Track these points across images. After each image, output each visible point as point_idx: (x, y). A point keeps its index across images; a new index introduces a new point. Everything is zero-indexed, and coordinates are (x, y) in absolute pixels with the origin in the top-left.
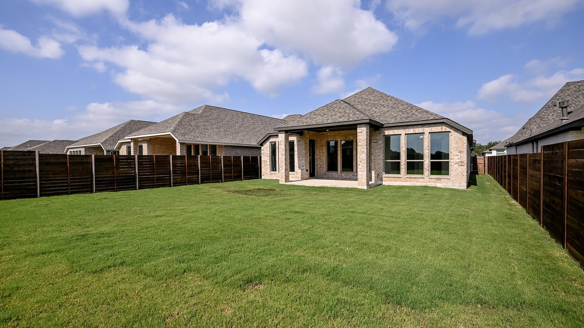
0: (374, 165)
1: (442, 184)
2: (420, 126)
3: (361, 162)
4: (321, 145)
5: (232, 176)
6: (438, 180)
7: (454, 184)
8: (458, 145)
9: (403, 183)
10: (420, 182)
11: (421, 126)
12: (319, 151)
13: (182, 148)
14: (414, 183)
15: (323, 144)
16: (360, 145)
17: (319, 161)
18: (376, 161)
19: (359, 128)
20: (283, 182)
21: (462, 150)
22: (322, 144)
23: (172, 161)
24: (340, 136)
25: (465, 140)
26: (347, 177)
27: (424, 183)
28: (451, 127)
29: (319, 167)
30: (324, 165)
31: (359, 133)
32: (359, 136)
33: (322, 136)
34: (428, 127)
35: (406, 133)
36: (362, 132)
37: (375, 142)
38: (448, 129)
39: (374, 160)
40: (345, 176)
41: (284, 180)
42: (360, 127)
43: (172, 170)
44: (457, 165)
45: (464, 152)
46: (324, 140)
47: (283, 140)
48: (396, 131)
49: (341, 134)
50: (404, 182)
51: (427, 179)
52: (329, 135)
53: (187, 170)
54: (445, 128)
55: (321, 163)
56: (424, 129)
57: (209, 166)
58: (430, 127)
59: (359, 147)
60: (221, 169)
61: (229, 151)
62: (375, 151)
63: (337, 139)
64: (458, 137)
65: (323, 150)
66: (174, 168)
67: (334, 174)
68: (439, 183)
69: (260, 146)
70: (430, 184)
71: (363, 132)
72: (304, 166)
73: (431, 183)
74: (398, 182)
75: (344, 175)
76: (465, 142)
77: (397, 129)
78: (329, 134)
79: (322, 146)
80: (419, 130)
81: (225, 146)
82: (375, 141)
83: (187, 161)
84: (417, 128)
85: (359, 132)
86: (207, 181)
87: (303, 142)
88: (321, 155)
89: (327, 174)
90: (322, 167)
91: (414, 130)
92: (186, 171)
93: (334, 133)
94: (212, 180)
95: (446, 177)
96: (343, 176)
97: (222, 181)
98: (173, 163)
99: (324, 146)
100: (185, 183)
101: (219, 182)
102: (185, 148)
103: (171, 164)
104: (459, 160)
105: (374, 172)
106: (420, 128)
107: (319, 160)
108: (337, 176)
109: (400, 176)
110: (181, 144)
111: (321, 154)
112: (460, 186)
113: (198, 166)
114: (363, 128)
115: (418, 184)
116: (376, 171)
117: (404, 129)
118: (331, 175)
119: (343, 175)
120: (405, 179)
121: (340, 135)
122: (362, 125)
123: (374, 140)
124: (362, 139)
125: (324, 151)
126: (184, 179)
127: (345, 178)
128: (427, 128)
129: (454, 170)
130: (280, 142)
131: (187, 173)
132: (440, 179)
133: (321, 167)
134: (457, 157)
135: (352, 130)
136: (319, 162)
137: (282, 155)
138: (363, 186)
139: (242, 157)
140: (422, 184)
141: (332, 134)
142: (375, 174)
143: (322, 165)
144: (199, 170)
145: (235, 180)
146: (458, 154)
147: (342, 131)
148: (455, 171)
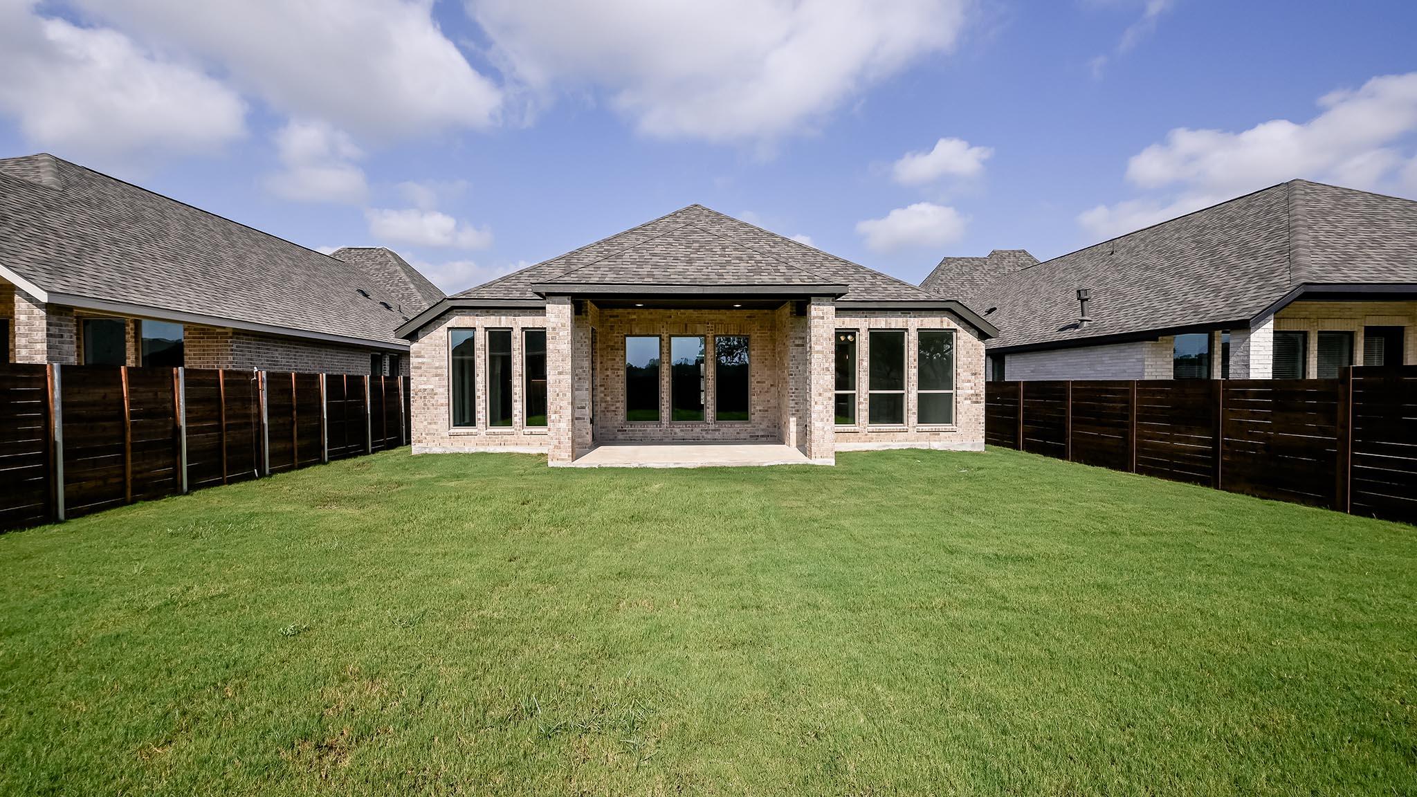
0: (796, 403)
1: (942, 442)
2: (899, 313)
3: (820, 395)
4: (608, 346)
5: (293, 449)
6: (934, 434)
7: (964, 442)
8: (970, 359)
9: (862, 444)
10: (899, 441)
11: (902, 313)
12: (601, 363)
13: (54, 330)
14: (887, 443)
15: (615, 343)
16: (818, 352)
17: (602, 392)
18: (800, 393)
19: (817, 307)
20: (563, 459)
21: (978, 370)
22: (612, 344)
23: (64, 393)
24: (667, 323)
25: (981, 349)
26: (689, 435)
27: (907, 443)
28: (961, 319)
29: (603, 409)
30: (618, 405)
31: (815, 320)
32: (816, 326)
33: (612, 319)
34: (915, 317)
35: (871, 327)
36: (823, 318)
37: (798, 345)
38: (953, 325)
39: (796, 389)
40: (682, 434)
41: (566, 453)
42: (819, 305)
43: (58, 437)
44: (969, 402)
45: (980, 374)
46: (618, 333)
47: (563, 325)
48: (847, 319)
49: (671, 317)
50: (865, 441)
51: (912, 433)
52: (634, 320)
53: (129, 435)
54: (946, 323)
55: (609, 399)
56: (907, 321)
57: (216, 413)
58: (920, 316)
59: (815, 357)
60: (260, 424)
61: (248, 355)
62: (797, 368)
63: (660, 330)
64: (970, 342)
65: (615, 360)
66: (66, 425)
67: (650, 428)
68: (935, 441)
69: (406, 342)
70: (919, 443)
71: (825, 318)
72: (584, 408)
73: (921, 441)
74: (852, 442)
75: (679, 429)
76: (982, 354)
77: (851, 316)
78: (634, 317)
79: (612, 349)
80: (897, 322)
81: (233, 333)
82: (797, 342)
83: (131, 392)
84: (893, 317)
85: (815, 318)
86: (209, 476)
87: (582, 334)
88: (608, 376)
89: (628, 428)
90: (613, 408)
91: (886, 321)
92: (123, 438)
93: (651, 313)
94: (230, 471)
95: (948, 427)
96: (675, 433)
97: (262, 475)
98: (64, 405)
99: (618, 349)
100: (122, 493)
101: (251, 477)
102: (70, 331)
103: (56, 408)
104: (973, 392)
105: (795, 419)
106: (900, 317)
107: (603, 389)
108: (659, 435)
109: (857, 429)
110: (54, 310)
111: (609, 373)
112: (973, 445)
113: (174, 414)
114: (825, 307)
115: (895, 446)
116: (800, 418)
117: (866, 317)
118: (640, 431)
119: (677, 430)
120: (866, 435)
121: (669, 320)
122: (825, 299)
123: (796, 338)
124: (825, 335)
125: (618, 363)
126: (117, 476)
127: (682, 438)
128: (912, 319)
129: (963, 413)
130: (554, 329)
131: (129, 447)
132: (937, 432)
133: (607, 410)
134: (968, 384)
135: (703, 311)
136: (602, 395)
137: (560, 373)
138: (827, 457)
139: (323, 378)
140: (903, 445)
141: (642, 317)
142: (797, 425)
143: (613, 405)
144: (177, 430)
145: (308, 465)
146: (970, 377)
147: (673, 310)
148: (966, 413)
